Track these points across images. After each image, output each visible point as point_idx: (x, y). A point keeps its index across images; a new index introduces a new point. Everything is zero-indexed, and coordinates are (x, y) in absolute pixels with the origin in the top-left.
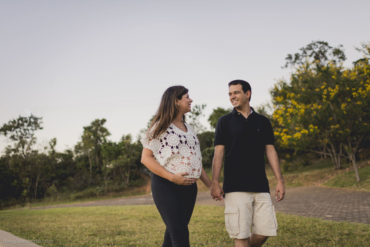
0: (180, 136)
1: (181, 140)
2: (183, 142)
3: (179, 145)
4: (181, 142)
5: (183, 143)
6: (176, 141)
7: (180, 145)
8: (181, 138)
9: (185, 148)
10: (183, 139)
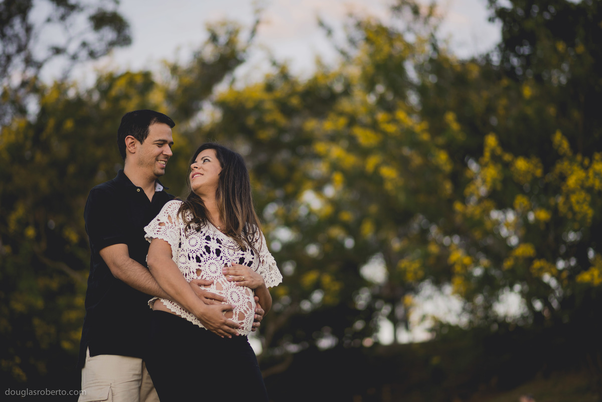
0: (208, 238)
1: (208, 245)
2: (211, 250)
3: (201, 255)
4: (208, 249)
5: (212, 253)
6: (198, 246)
7: (204, 255)
8: (209, 242)
9: (216, 263)
10: (214, 245)
